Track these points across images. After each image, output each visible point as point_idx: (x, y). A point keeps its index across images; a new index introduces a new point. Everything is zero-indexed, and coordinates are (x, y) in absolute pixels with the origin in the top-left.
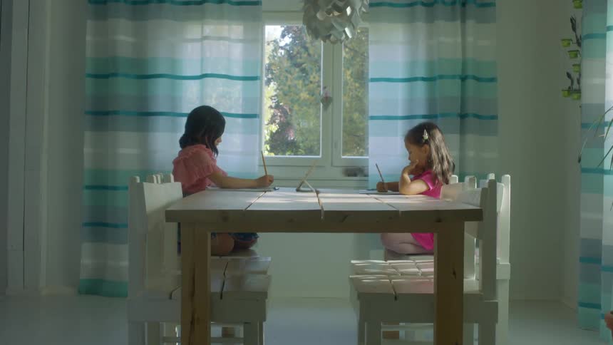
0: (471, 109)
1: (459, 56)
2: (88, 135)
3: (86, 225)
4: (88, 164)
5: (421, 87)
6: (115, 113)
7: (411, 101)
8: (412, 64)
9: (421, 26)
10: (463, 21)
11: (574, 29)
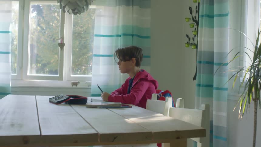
1: (131, 24)
10: (133, 6)
11: (191, 13)
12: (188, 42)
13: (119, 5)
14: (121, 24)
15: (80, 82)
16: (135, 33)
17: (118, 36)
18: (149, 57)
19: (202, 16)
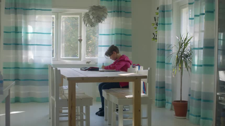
0: (122, 44)
1: (120, 28)
10: (121, 17)
11: (155, 20)
12: (154, 38)
13: (113, 17)
14: (114, 28)
15: (91, 61)
16: (122, 33)
17: (112, 34)
18: (131, 46)
19: (159, 24)
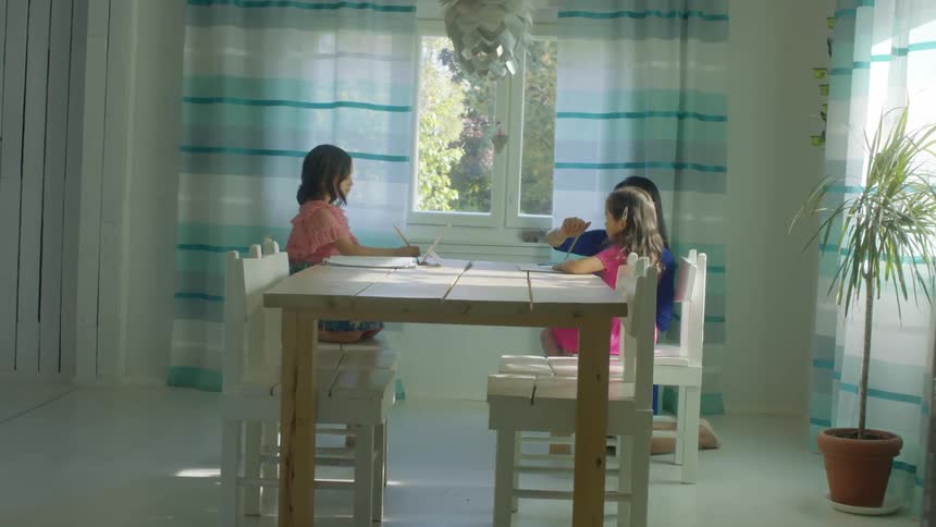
0: (689, 159)
1: (677, 86)
2: (184, 178)
3: (179, 295)
4: (182, 215)
5: (624, 125)
6: (219, 150)
7: (611, 145)
8: (614, 95)
9: (628, 45)
10: (684, 38)
16: (691, 110)
